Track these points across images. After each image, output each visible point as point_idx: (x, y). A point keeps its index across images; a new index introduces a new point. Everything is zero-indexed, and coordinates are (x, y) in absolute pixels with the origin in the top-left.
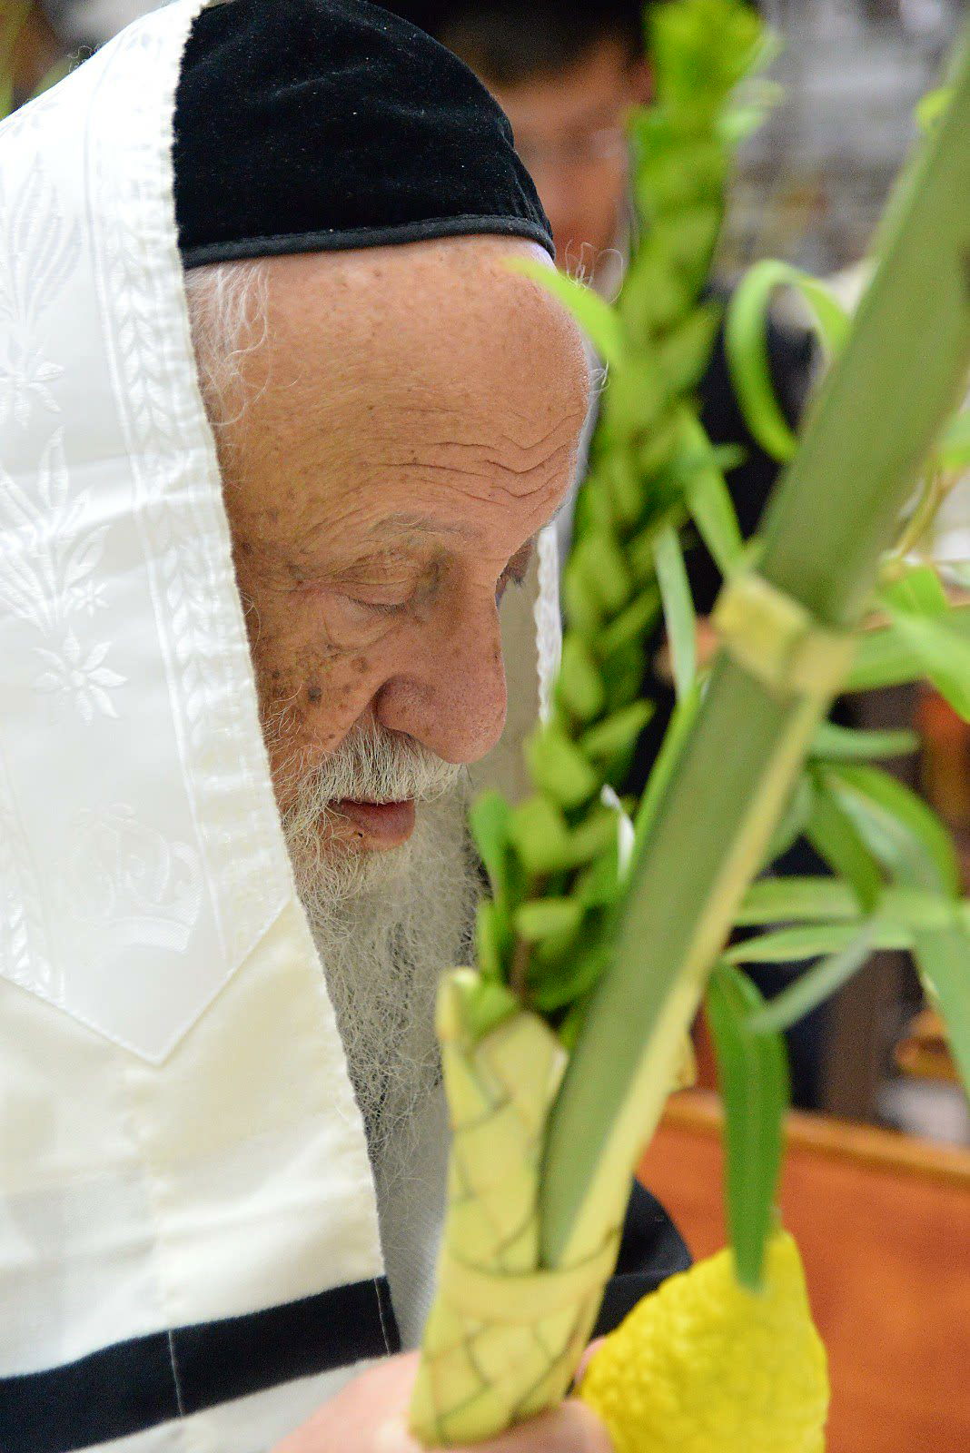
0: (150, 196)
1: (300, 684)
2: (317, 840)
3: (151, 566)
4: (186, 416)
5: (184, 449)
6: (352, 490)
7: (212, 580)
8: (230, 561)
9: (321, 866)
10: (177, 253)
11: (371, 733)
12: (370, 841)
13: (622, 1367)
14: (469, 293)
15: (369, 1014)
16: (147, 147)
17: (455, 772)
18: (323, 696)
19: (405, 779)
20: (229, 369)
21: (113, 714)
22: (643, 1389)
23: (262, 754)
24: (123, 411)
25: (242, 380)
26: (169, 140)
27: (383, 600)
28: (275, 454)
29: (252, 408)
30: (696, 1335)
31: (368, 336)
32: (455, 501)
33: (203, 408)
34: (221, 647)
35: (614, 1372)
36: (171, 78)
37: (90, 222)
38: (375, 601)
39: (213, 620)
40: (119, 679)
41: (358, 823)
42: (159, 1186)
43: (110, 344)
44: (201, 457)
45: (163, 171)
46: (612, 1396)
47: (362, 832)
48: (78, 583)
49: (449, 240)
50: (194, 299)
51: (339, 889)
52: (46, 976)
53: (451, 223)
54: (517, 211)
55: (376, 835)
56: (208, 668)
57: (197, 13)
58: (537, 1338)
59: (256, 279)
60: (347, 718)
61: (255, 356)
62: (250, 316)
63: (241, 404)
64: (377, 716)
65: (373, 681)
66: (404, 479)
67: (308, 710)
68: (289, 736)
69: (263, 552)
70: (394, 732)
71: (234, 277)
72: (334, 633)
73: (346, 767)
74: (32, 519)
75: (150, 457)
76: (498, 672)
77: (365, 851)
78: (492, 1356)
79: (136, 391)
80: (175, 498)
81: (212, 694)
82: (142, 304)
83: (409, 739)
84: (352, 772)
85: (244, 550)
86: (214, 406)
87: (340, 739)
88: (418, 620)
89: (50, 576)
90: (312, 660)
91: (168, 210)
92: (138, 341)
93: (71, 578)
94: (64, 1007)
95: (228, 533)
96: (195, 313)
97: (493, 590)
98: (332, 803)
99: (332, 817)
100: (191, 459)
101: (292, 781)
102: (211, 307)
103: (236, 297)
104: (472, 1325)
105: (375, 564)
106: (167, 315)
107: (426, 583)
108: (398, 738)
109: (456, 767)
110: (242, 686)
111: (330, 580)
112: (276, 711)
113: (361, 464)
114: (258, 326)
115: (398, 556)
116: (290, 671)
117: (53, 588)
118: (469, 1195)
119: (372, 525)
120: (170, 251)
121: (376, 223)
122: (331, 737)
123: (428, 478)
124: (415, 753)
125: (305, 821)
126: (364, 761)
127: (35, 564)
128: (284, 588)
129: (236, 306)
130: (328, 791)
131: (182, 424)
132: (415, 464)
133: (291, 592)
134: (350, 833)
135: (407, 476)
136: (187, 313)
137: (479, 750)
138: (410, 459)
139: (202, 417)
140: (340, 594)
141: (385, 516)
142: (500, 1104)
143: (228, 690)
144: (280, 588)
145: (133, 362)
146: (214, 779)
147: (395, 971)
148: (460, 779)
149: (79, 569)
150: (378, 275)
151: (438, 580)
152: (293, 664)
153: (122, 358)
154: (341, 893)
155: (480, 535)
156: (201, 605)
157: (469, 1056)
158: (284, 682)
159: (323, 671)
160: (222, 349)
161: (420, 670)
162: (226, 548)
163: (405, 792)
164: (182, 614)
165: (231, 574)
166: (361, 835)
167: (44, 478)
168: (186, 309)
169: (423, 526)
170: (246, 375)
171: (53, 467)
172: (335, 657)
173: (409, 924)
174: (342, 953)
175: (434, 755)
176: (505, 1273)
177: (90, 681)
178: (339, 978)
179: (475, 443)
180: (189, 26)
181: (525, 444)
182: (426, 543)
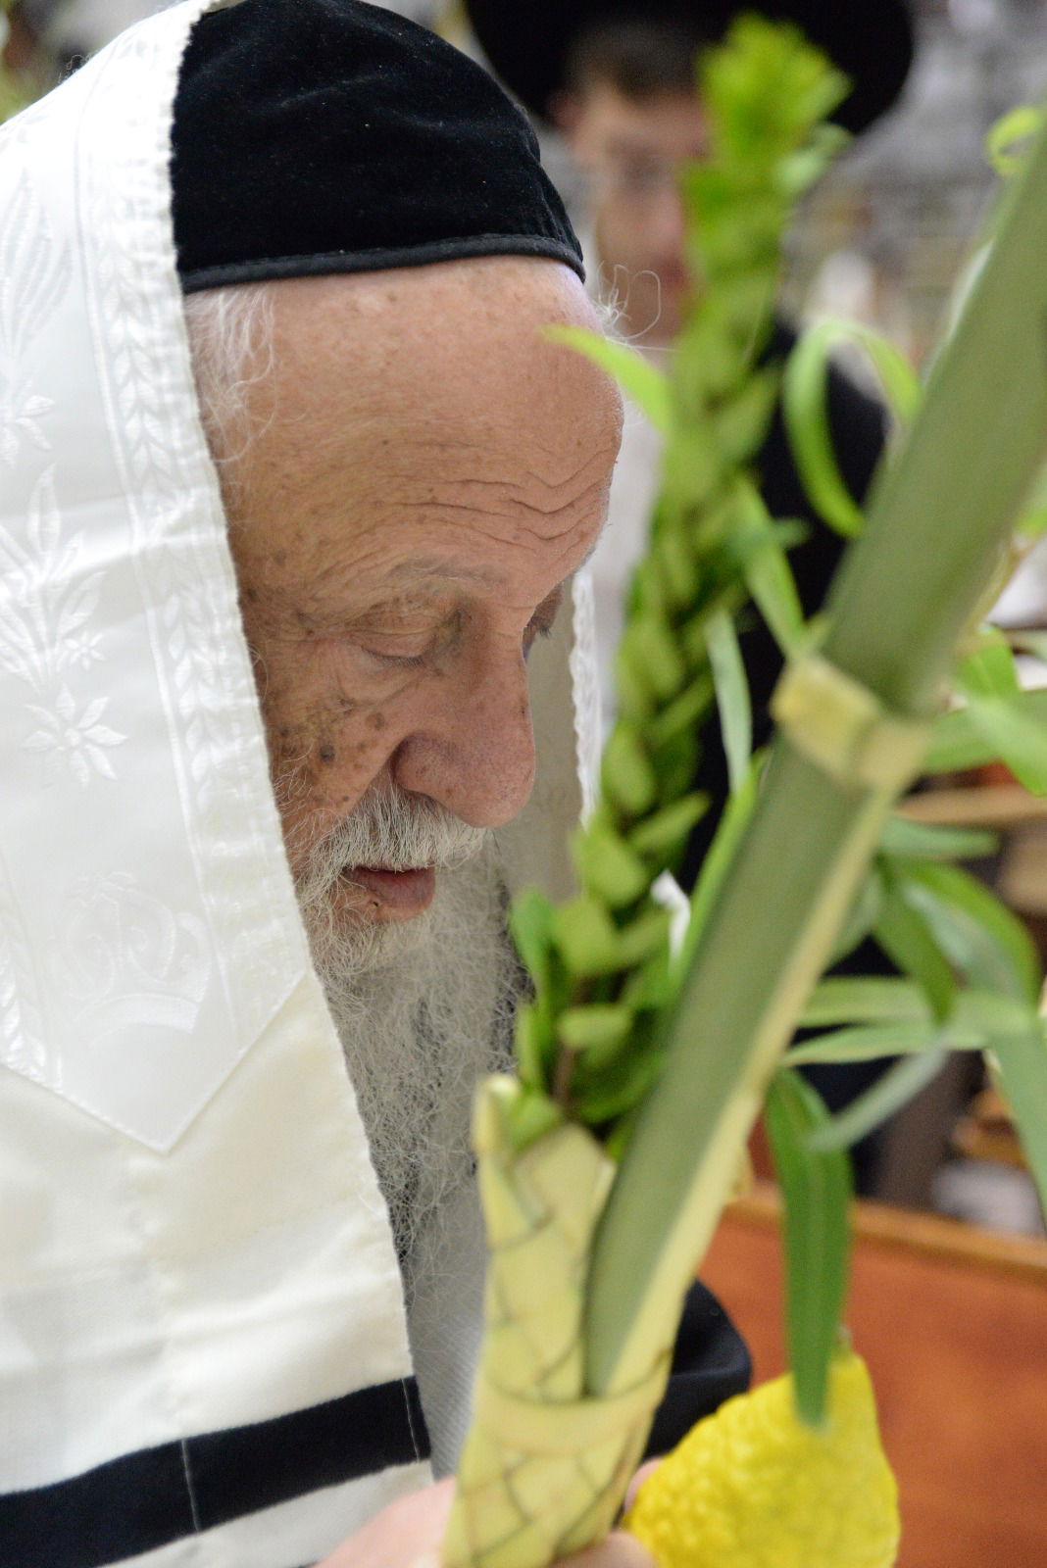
0: (145, 215)
1: (311, 742)
2: (330, 911)
3: (151, 613)
4: (187, 452)
5: (185, 488)
6: (365, 532)
7: (217, 628)
8: (237, 609)
9: (333, 939)
10: (175, 276)
11: (388, 795)
12: (386, 911)
13: (676, 1496)
14: (492, 318)
15: (389, 1096)
16: (142, 163)
17: (481, 836)
18: (336, 756)
19: (426, 845)
20: (232, 402)
21: (112, 774)
22: (698, 1522)
23: (273, 816)
24: (118, 448)
25: (246, 412)
26: (165, 155)
27: (399, 652)
28: (283, 492)
29: (258, 442)
30: (755, 1465)
31: (382, 365)
32: (478, 544)
33: (205, 444)
34: (228, 701)
35: (666, 1501)
36: (168, 88)
37: (81, 243)
38: (391, 652)
39: (218, 672)
40: (116, 737)
41: (373, 890)
42: (167, 1284)
43: (104, 375)
44: (203, 497)
45: (159, 188)
46: (664, 1527)
47: (378, 901)
48: (72, 634)
49: (471, 262)
50: (194, 326)
51: (352, 963)
52: (41, 1057)
53: (471, 244)
54: (544, 230)
55: (393, 904)
56: (213, 724)
57: (196, 18)
58: (582, 1471)
59: (260, 305)
60: (363, 779)
61: (260, 388)
62: (254, 344)
63: (245, 439)
64: (394, 776)
65: (391, 738)
66: (421, 520)
67: (320, 771)
68: (299, 799)
69: (269, 599)
70: (412, 793)
71: (236, 302)
72: (347, 686)
73: (362, 831)
74: (21, 564)
75: (148, 496)
76: (525, 728)
77: (380, 922)
78: (534, 1490)
79: (132, 426)
80: (176, 542)
81: (218, 753)
82: (137, 332)
83: (430, 802)
84: (368, 838)
85: (249, 597)
86: (217, 442)
87: (355, 802)
88: (439, 673)
89: (42, 628)
90: (324, 717)
91: (165, 231)
92: (135, 372)
93: (63, 630)
94: (60, 1092)
95: (233, 579)
96: (195, 342)
97: (520, 639)
98: (346, 871)
99: (345, 886)
100: (193, 499)
101: (303, 847)
102: (212, 334)
103: (239, 324)
104: (511, 1457)
105: (391, 612)
106: (166, 343)
107: (447, 633)
108: (418, 801)
109: (481, 832)
110: (251, 743)
111: (341, 630)
112: (286, 772)
113: (376, 503)
114: (262, 356)
115: (416, 604)
116: (301, 729)
117: (44, 639)
118: (508, 1318)
119: (387, 569)
120: (168, 274)
121: (391, 243)
122: (346, 799)
123: (448, 518)
124: (436, 817)
125: (318, 889)
126: (381, 826)
127: (25, 614)
128: (295, 638)
129: (239, 333)
130: (341, 858)
131: (183, 462)
132: (433, 503)
133: (301, 641)
134: (364, 903)
135: (425, 517)
136: (186, 341)
137: (504, 812)
138: (428, 497)
139: (204, 453)
140: (353, 643)
141: (400, 560)
142: (542, 1223)
143: (236, 747)
144: (288, 638)
145: (129, 394)
146: (222, 845)
147: (418, 1049)
148: (486, 842)
149: (74, 619)
150: (392, 299)
151: (459, 630)
152: (304, 719)
153: (116, 390)
154: (354, 966)
155: (503, 581)
156: (205, 657)
157: (508, 1172)
158: (292, 741)
159: (336, 727)
160: (224, 379)
161: (441, 726)
162: (231, 595)
163: (425, 858)
164: (185, 666)
165: (236, 623)
166: (377, 905)
167: (34, 521)
168: (186, 337)
169: (443, 571)
170: (251, 407)
171: (43, 509)
172: (348, 713)
173: (432, 1002)
174: (359, 1030)
175: (456, 818)
176: (548, 1402)
177: (86, 740)
178: (356, 1056)
179: (499, 480)
180: (186, 32)
181: (552, 481)
182: (446, 590)
